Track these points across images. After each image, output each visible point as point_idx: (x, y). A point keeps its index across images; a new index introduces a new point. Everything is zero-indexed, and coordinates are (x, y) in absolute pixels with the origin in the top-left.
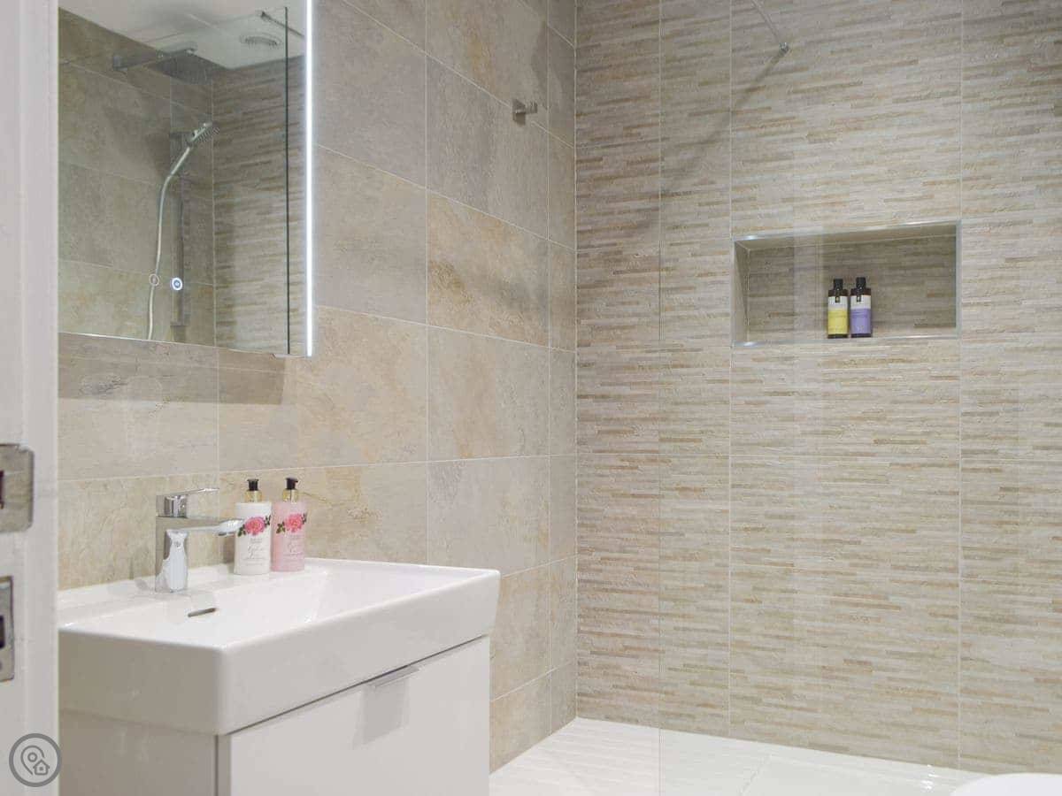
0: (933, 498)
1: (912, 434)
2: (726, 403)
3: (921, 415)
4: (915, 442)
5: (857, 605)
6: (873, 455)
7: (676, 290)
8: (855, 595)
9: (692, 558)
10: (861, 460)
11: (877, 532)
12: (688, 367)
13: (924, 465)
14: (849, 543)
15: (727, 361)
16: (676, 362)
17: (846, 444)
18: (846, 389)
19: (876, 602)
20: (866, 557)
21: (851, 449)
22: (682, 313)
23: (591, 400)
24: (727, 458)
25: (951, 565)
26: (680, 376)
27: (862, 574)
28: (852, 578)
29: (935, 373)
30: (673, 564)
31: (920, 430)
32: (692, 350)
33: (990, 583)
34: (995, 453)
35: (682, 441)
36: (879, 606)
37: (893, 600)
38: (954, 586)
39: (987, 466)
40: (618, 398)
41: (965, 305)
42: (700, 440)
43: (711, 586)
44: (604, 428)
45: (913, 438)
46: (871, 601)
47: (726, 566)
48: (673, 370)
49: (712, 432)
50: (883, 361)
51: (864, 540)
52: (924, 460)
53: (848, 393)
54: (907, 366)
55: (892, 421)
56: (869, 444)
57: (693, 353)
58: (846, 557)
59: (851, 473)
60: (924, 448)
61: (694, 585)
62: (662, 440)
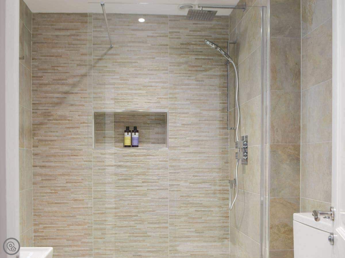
0: (160, 200)
1: (154, 179)
2: (91, 169)
3: (157, 173)
4: (155, 182)
5: (137, 236)
6: (142, 186)
7: (73, 128)
8: (136, 233)
9: (79, 225)
10: (138, 188)
11: (143, 212)
12: (77, 156)
13: (158, 189)
14: (134, 216)
15: (91, 154)
16: (72, 154)
17: (132, 183)
18: (132, 165)
19: (143, 235)
20: (139, 221)
21: (135, 184)
22: (74, 136)
23: (38, 167)
24: (92, 188)
25: (166, 221)
26: (73, 159)
27: (138, 226)
28: (135, 228)
29: (160, 160)
30: (72, 227)
31: (156, 178)
32: (78, 150)
33: (177, 226)
34: (179, 185)
35: (75, 182)
36: (144, 236)
37: (149, 234)
38: (167, 228)
39: (176, 189)
40: (49, 167)
41: (170, 138)
42: (82, 182)
43: (86, 234)
44: (44, 178)
45: (154, 181)
46: (141, 235)
47: (92, 226)
48: (72, 157)
49: (86, 179)
50: (144, 155)
51: (139, 215)
52: (158, 188)
53: (134, 166)
54: (152, 157)
55: (148, 175)
56: (141, 183)
57: (79, 151)
58: (133, 221)
59: (135, 193)
60: (157, 184)
61: (80, 234)
62: (67, 182)
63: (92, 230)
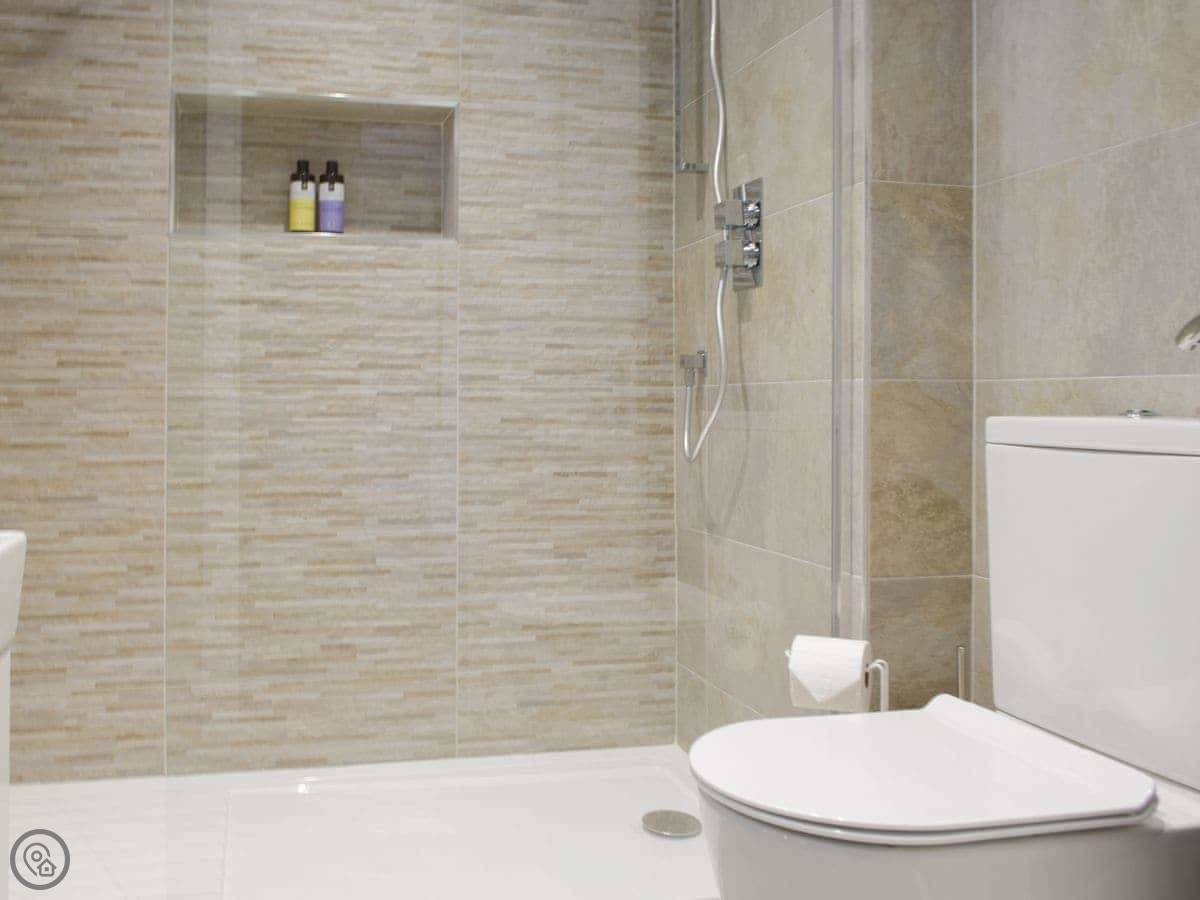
0: (427, 434)
1: (403, 357)
2: (162, 312)
3: (417, 333)
4: (409, 367)
5: (336, 574)
6: (355, 382)
7: (89, 150)
8: (335, 561)
9: (110, 531)
10: (342, 390)
11: (362, 480)
12: (105, 260)
13: (417, 394)
14: (327, 495)
15: (163, 254)
16: (87, 254)
17: (323, 369)
18: (322, 299)
19: (361, 567)
20: (348, 513)
21: (330, 374)
22: (95, 185)
24: (162, 388)
25: (447, 514)
26: (88, 272)
27: (344, 534)
28: (330, 539)
29: (429, 282)
30: (79, 542)
31: (412, 351)
32: (111, 237)
33: (490, 532)
34: (495, 378)
35: (94, 364)
36: (365, 572)
37: (382, 563)
38: (449, 538)
39: (487, 394)
41: (464, 204)
42: (122, 365)
45: (405, 362)
46: (354, 567)
48: (83, 265)
49: (140, 352)
50: (368, 265)
51: (345, 491)
52: (416, 389)
53: (327, 304)
54: (398, 273)
55: (379, 340)
56: (353, 369)
57: (113, 243)
58: (324, 513)
59: (330, 407)
60: (418, 374)
62: (62, 364)
63: (161, 550)
